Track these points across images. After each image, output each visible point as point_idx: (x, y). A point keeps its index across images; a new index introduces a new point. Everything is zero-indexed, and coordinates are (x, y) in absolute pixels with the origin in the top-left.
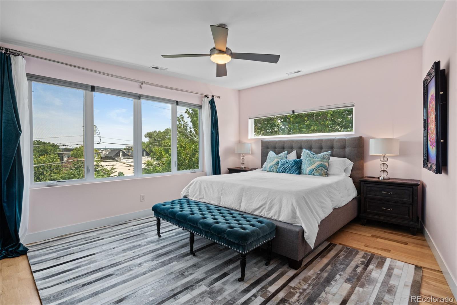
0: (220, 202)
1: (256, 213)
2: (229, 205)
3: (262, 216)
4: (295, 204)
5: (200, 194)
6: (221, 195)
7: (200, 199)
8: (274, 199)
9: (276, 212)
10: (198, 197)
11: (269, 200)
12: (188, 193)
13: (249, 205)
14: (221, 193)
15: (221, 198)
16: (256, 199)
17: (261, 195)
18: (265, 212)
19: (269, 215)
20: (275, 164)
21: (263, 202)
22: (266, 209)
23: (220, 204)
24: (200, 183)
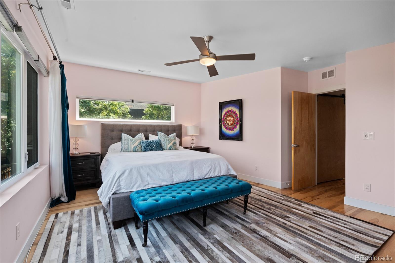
0: (173, 180)
1: (207, 177)
2: (184, 179)
3: (211, 177)
4: (227, 163)
5: (142, 181)
6: (172, 174)
7: (144, 186)
8: (215, 164)
9: (219, 171)
10: (141, 185)
11: (213, 165)
12: (120, 187)
13: (201, 173)
14: (171, 172)
15: (172, 176)
16: (204, 167)
17: (206, 164)
18: (212, 174)
19: (215, 174)
20: (138, 145)
21: (210, 168)
22: (213, 171)
23: (173, 182)
24: (137, 170)
